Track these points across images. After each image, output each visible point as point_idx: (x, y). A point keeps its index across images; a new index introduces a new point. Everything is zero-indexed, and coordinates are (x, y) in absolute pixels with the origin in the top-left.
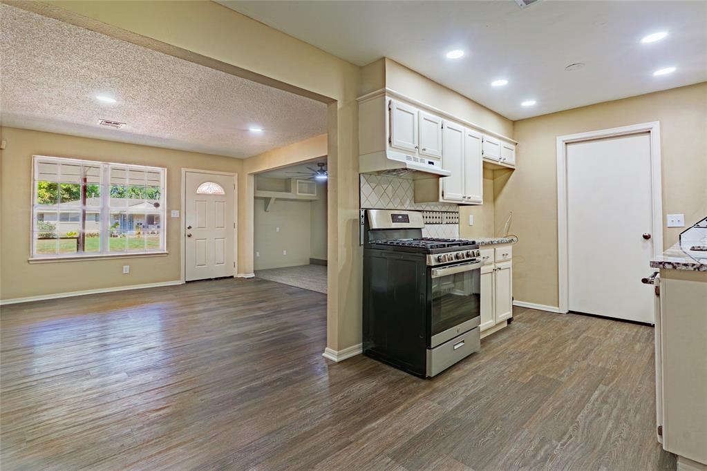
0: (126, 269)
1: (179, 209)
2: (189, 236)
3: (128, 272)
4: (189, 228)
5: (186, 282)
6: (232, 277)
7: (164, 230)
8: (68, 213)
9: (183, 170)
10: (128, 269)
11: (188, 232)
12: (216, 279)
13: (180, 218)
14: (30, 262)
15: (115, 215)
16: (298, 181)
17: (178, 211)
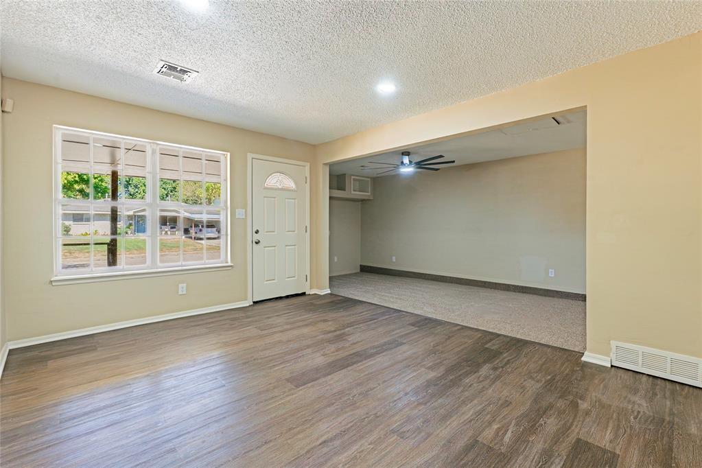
0: (182, 288)
1: (245, 207)
2: (256, 243)
3: (185, 293)
4: (257, 232)
5: (254, 302)
6: (304, 294)
7: (227, 235)
8: (83, 214)
9: (250, 156)
10: (185, 289)
11: (256, 237)
12: (287, 297)
13: (245, 219)
14: (54, 284)
15: (129, 216)
16: (353, 177)
17: (244, 210)
